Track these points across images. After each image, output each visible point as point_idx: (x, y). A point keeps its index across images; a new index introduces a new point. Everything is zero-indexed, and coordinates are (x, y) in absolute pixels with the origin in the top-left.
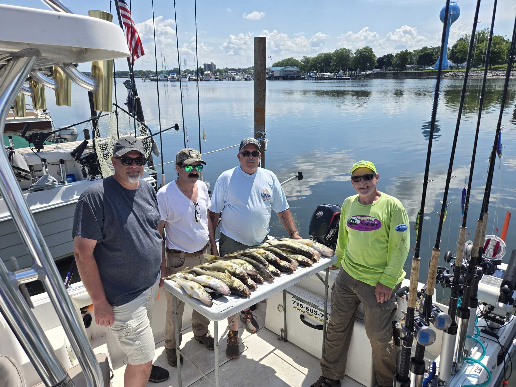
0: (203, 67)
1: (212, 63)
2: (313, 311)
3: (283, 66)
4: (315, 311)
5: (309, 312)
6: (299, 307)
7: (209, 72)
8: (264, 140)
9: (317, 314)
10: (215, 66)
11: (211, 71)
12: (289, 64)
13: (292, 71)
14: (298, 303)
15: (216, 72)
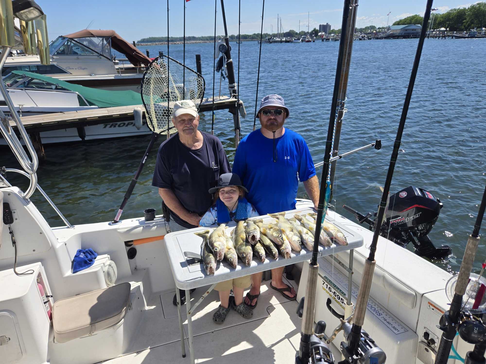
0: (318, 28)
1: (327, 24)
2: (339, 298)
3: (405, 24)
4: (342, 299)
5: (336, 297)
6: (328, 289)
7: (324, 33)
8: (343, 109)
9: (343, 303)
10: (330, 26)
11: (326, 32)
12: (412, 22)
13: (415, 30)
14: (327, 285)
15: (330, 34)
